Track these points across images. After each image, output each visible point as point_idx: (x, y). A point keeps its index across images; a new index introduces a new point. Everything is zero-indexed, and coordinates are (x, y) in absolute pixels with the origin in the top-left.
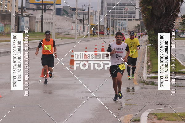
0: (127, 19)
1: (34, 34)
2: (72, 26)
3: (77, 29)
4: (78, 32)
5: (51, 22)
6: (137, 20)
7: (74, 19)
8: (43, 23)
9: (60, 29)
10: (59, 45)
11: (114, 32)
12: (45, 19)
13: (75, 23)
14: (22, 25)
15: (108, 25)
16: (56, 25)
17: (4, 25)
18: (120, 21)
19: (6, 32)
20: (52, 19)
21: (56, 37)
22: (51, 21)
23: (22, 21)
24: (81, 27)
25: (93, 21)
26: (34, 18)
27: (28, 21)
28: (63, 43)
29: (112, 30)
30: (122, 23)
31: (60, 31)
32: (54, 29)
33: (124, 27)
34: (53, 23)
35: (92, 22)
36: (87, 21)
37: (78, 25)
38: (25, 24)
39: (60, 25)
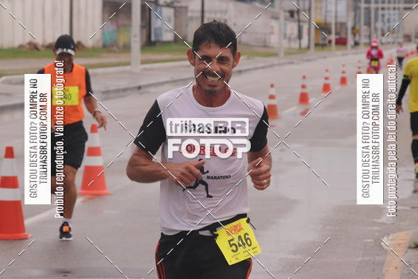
1: (185, 47)
2: (272, 27)
3: (283, 32)
4: (286, 41)
5: (224, 18)
7: (276, 9)
8: (206, 20)
9: (245, 33)
10: (243, 70)
12: (210, 12)
13: (278, 18)
14: (156, 27)
15: (357, 22)
16: (235, 25)
17: (115, 27)
18: (383, 12)
19: (121, 43)
20: (226, 11)
22: (222, 15)
25: (321, 14)
26: (183, 10)
27: (170, 17)
28: (250, 67)
29: (365, 33)
30: (389, 17)
31: (245, 39)
35: (319, 16)
37: (285, 24)
39: (244, 25)
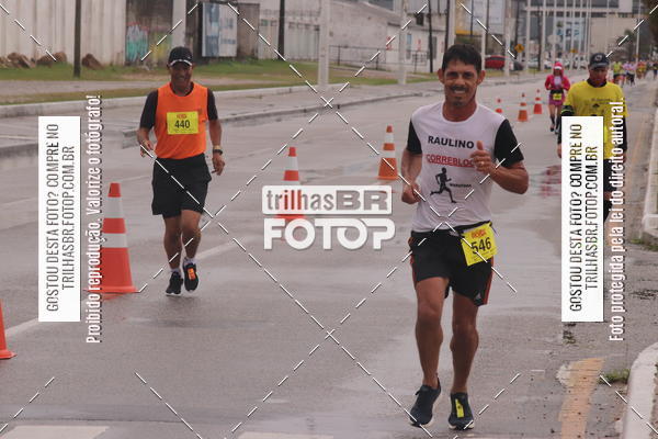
0: (589, 10)
1: (254, 67)
2: (388, 39)
3: (406, 47)
4: (410, 61)
5: (315, 23)
6: (624, 15)
7: (395, 12)
8: (286, 26)
9: (346, 47)
10: (344, 105)
11: (539, 61)
12: (294, 13)
13: (399, 26)
14: (209, 34)
15: (519, 33)
16: (331, 34)
17: (146, 34)
18: (560, 19)
19: (155, 60)
20: (319, 13)
21: (330, 77)
22: (313, 18)
23: (211, 21)
24: (420, 42)
25: (464, 21)
26: (252, 9)
27: (232, 21)
28: (355, 100)
29: (532, 52)
30: (569, 26)
31: (346, 56)
32: (323, 49)
33: (576, 43)
34: (321, 28)
35: (461, 24)
36: (444, 19)
37: (409, 35)
38: (220, 29)
39: (345, 35)
